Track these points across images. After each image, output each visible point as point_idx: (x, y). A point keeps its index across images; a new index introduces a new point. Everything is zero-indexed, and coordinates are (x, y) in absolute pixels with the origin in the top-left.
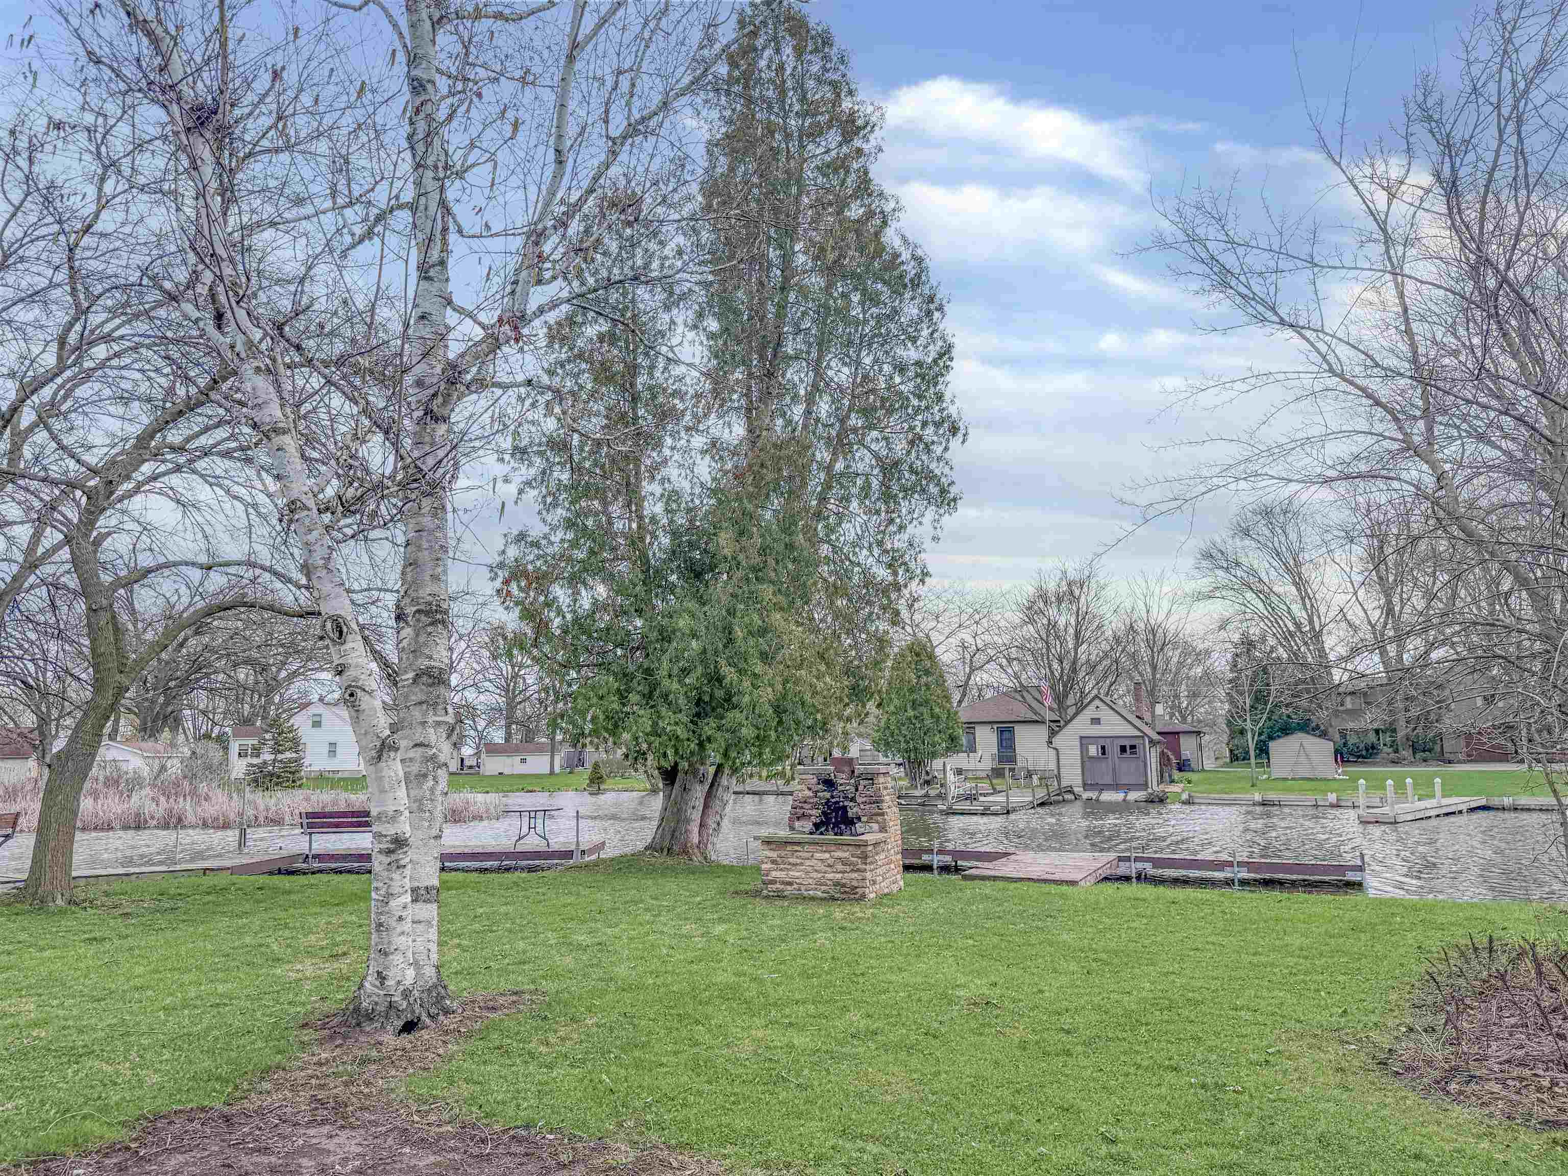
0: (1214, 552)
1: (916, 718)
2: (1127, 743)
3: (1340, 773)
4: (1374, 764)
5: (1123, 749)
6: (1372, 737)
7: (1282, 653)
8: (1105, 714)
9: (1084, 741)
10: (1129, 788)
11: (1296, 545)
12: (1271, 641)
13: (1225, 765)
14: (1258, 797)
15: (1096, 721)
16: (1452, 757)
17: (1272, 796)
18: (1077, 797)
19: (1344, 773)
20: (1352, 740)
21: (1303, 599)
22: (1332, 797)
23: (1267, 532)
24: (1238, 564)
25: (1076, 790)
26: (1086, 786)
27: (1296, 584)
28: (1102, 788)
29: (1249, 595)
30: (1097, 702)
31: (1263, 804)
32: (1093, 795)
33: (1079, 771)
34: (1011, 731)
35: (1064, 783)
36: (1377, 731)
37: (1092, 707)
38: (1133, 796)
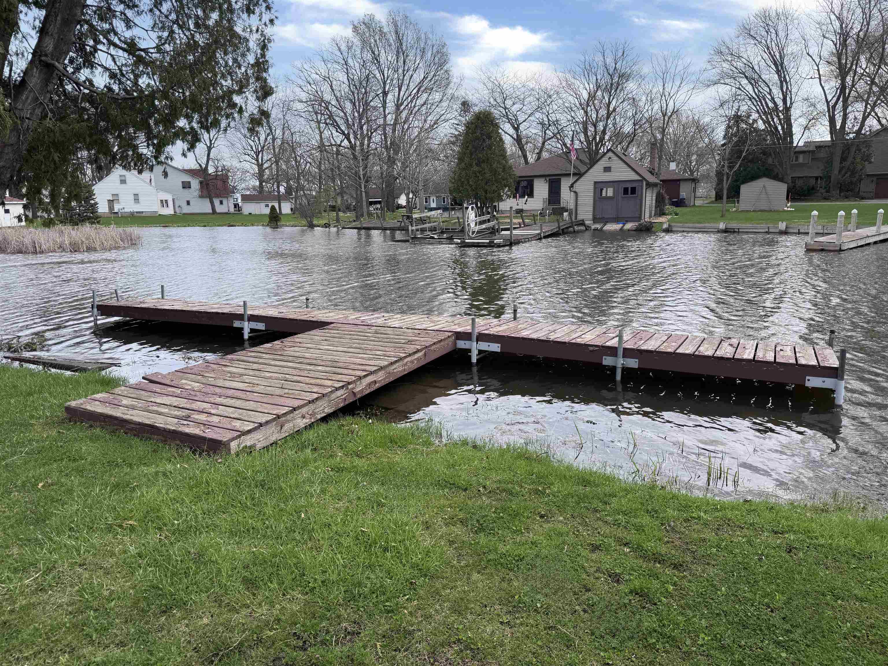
0: (724, 49)
1: (480, 172)
2: (629, 186)
3: (789, 207)
4: (812, 200)
5: (626, 191)
6: (812, 182)
7: (761, 125)
8: (616, 164)
9: (599, 186)
10: (626, 221)
11: (783, 41)
12: (755, 116)
13: (712, 202)
14: (722, 226)
15: (607, 169)
16: (864, 195)
17: (734, 225)
18: (588, 228)
19: (791, 207)
20: (799, 183)
21: (781, 82)
22: (782, 226)
23: (764, 33)
24: (739, 57)
25: (587, 222)
26: (595, 220)
27: (778, 72)
28: (606, 221)
29: (744, 81)
30: (610, 154)
31: (726, 231)
32: (598, 226)
33: (591, 209)
34: (559, 182)
35: (580, 217)
36: (817, 178)
37: (605, 158)
38: (629, 226)
